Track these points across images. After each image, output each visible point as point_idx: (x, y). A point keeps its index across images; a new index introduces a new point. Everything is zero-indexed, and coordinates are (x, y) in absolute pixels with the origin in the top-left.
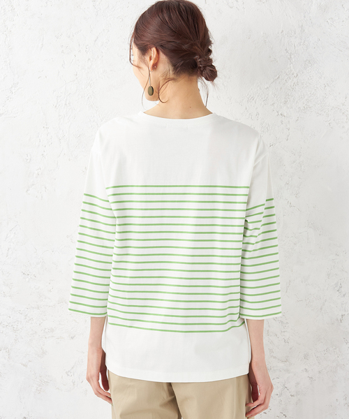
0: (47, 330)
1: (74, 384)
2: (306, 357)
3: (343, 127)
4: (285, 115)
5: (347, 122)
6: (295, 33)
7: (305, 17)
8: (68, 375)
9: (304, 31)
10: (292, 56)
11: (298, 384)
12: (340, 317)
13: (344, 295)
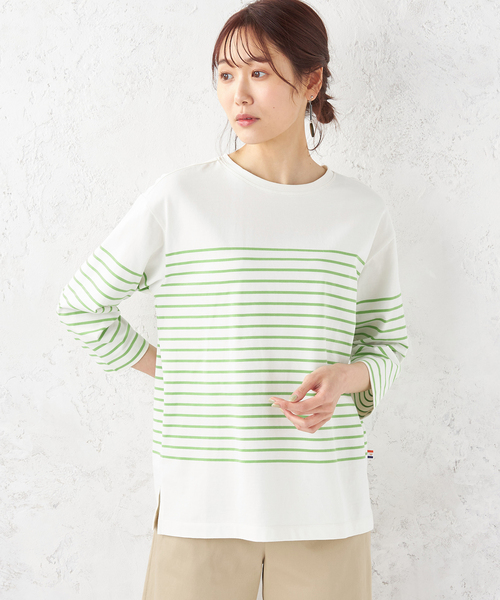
0: (16, 496)
1: (59, 576)
2: (404, 524)
3: (451, 183)
4: (364, 166)
5: (455, 175)
6: (375, 45)
7: (389, 20)
8: (50, 562)
9: (389, 41)
10: (372, 80)
11: (393, 565)
12: (452, 465)
13: (458, 432)
